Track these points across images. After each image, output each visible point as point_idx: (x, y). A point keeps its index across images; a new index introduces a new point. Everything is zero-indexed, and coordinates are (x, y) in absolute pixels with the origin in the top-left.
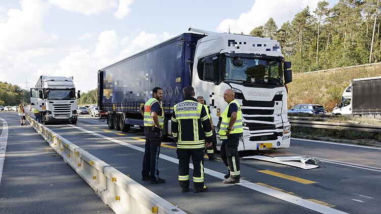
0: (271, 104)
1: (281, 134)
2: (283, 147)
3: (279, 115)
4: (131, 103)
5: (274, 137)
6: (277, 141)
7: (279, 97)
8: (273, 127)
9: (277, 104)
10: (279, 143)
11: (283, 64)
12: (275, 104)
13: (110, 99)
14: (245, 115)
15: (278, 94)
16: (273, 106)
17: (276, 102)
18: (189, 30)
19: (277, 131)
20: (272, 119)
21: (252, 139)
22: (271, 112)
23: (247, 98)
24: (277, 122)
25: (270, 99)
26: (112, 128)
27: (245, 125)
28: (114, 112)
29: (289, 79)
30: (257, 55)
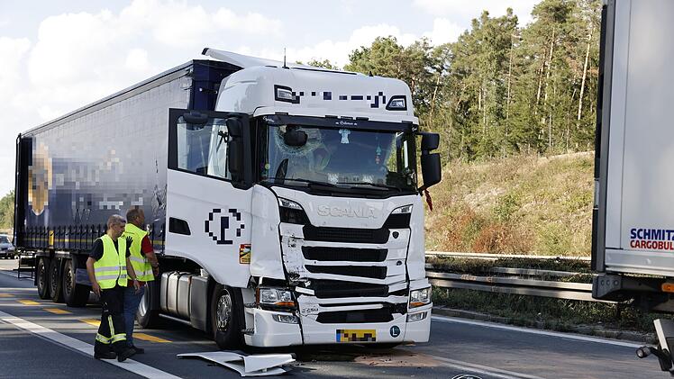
0: (380, 235)
1: (402, 308)
2: (406, 339)
3: (399, 263)
4: (87, 227)
5: (385, 314)
6: (391, 324)
7: (400, 220)
8: (382, 291)
9: (396, 235)
10: (395, 331)
11: (419, 139)
12: (391, 235)
13: (42, 216)
14: (311, 263)
15: (399, 211)
16: (384, 240)
17: (392, 231)
18: (204, 53)
19: (391, 300)
20: (381, 273)
21: (324, 318)
22: (381, 255)
23: (316, 221)
24: (394, 279)
25: (378, 224)
26: (45, 296)
27: (308, 284)
28: (52, 252)
29: (432, 177)
30: (344, 119)
